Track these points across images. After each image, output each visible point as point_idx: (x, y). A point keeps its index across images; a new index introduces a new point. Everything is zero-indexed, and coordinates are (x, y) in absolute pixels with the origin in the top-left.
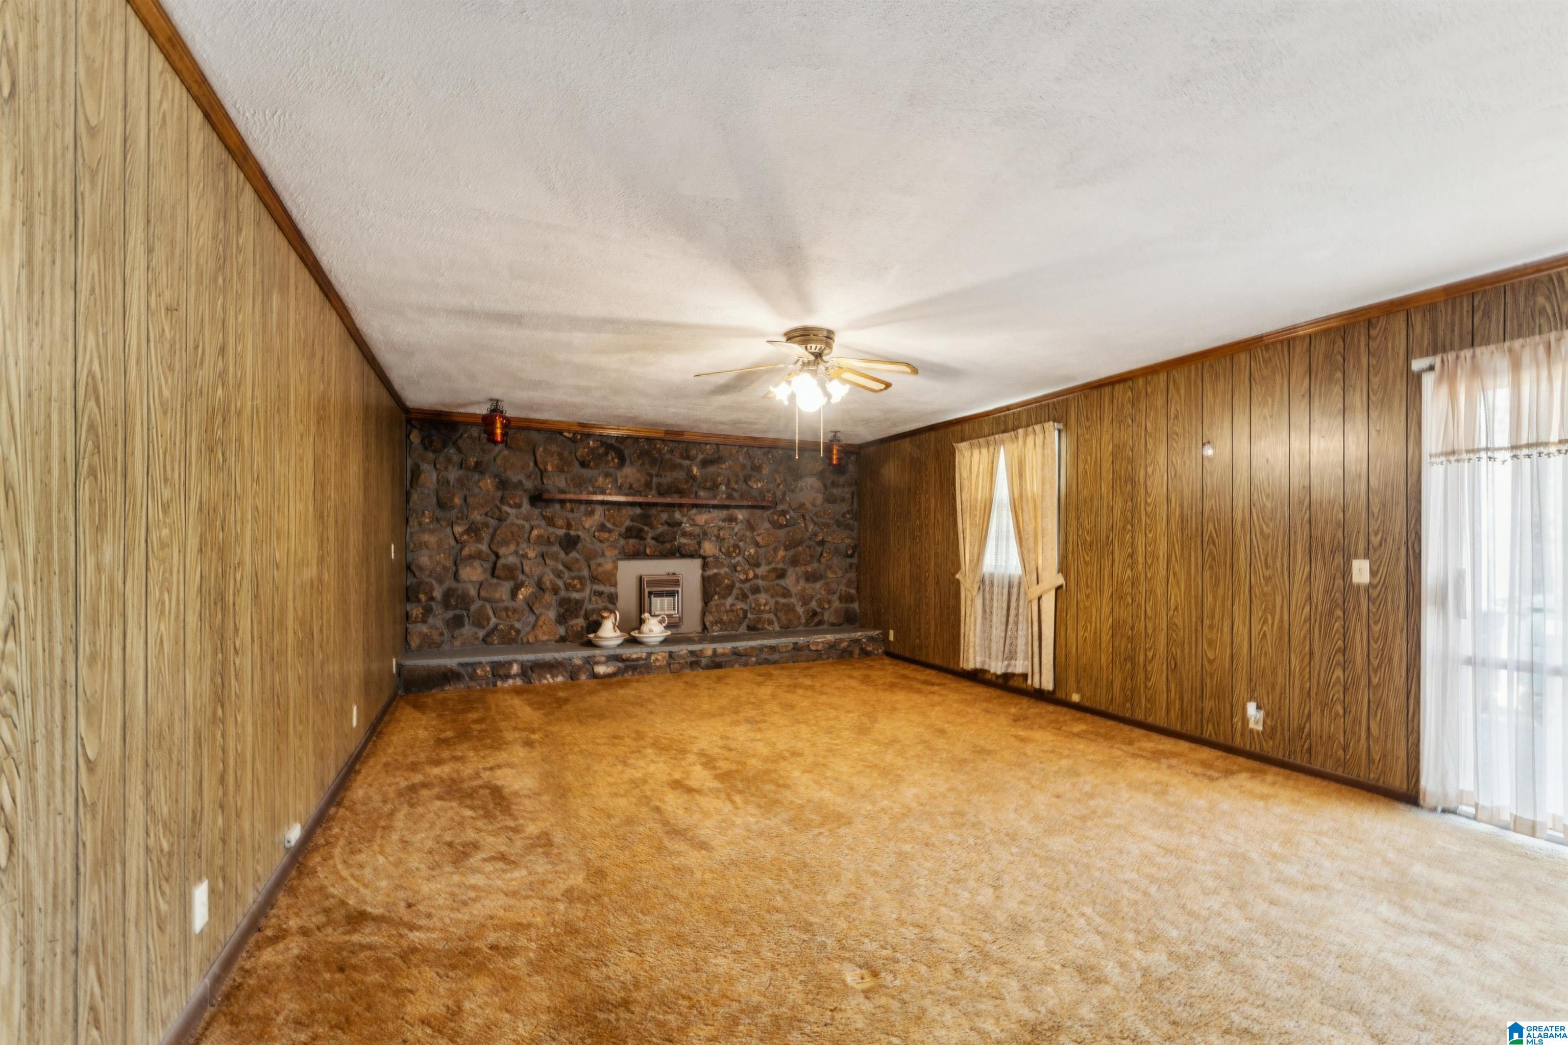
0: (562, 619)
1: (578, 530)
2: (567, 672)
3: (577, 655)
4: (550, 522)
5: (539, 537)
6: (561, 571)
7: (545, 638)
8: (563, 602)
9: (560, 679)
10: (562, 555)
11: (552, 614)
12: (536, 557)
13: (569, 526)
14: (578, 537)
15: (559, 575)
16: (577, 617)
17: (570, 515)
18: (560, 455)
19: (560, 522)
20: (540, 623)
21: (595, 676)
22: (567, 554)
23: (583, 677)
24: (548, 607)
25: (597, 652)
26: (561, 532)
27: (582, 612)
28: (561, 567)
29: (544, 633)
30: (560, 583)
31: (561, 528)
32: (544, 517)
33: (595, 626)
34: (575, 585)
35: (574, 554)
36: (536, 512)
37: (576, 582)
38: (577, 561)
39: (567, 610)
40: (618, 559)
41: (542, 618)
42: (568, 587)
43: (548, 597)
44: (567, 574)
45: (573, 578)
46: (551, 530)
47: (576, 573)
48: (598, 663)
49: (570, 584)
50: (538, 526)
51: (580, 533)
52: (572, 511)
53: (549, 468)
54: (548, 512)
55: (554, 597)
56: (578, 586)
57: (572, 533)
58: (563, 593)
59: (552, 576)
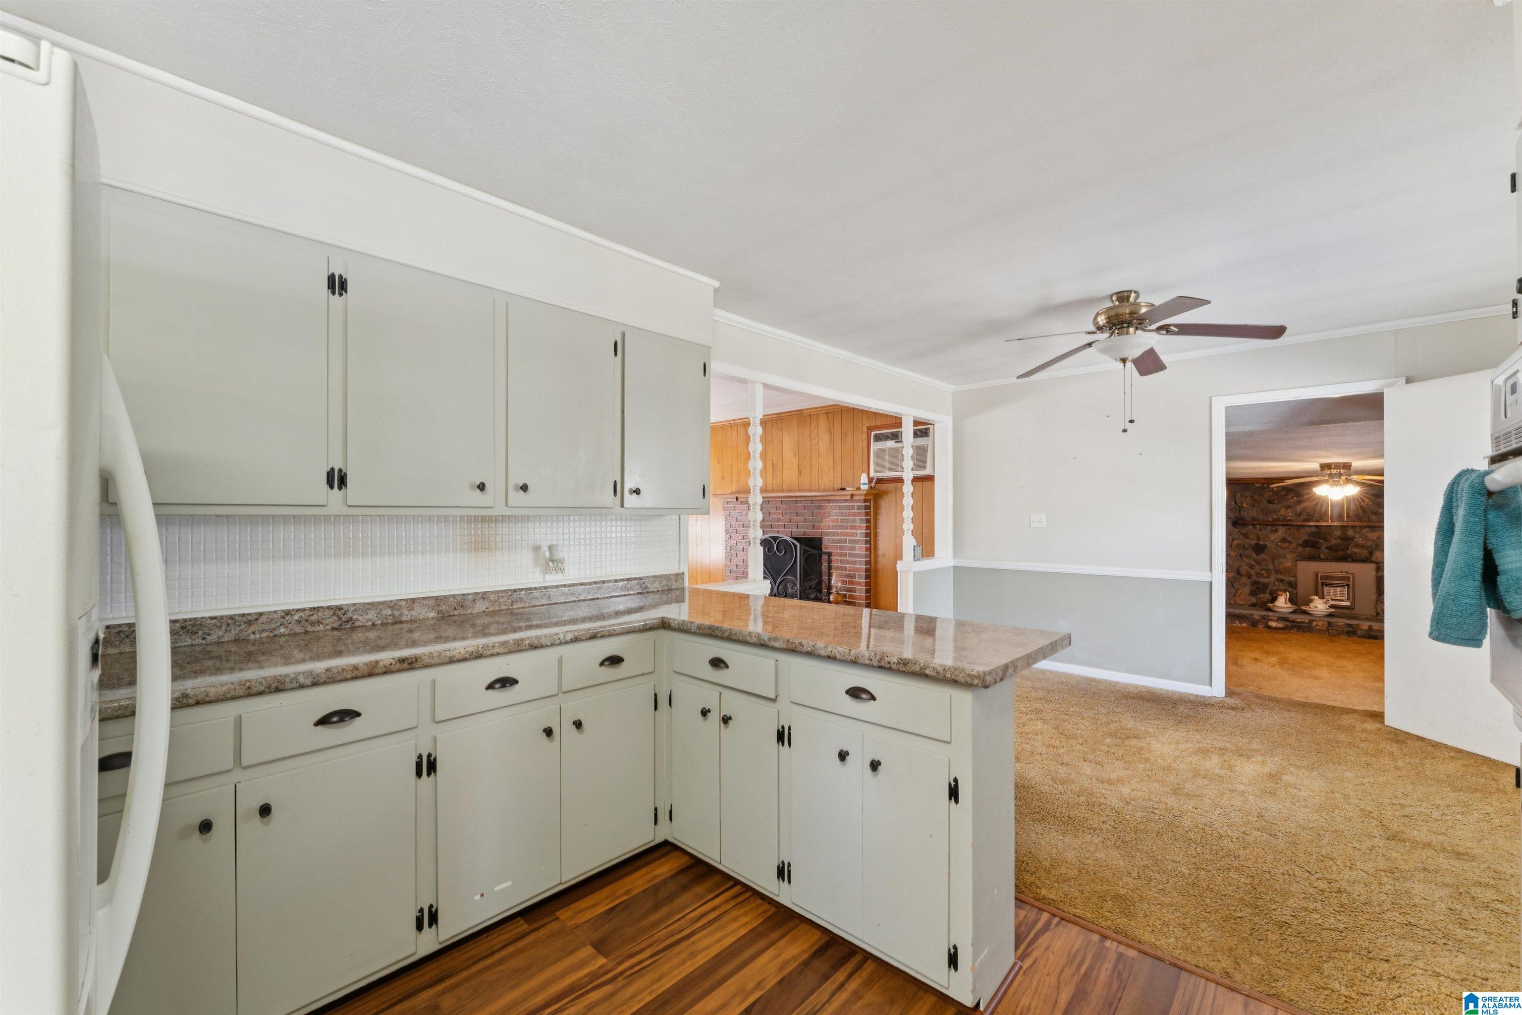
0: (1253, 593)
1: (1265, 541)
2: (1249, 621)
3: (1257, 614)
4: (1246, 536)
5: (1238, 545)
6: (1253, 565)
7: (1242, 603)
8: (1254, 583)
9: (1244, 625)
10: (1254, 555)
11: (1247, 590)
12: (1236, 556)
13: (1258, 539)
14: (1266, 545)
15: (1252, 567)
16: (1264, 593)
17: (1260, 533)
18: (1251, 497)
19: (1252, 536)
20: (1238, 594)
21: (1269, 627)
22: (1257, 555)
23: (1261, 627)
24: (1245, 585)
25: (1271, 614)
26: (1254, 542)
27: (1268, 590)
28: (1253, 563)
29: (1241, 600)
30: (1253, 572)
31: (1253, 539)
32: (1242, 534)
33: (1274, 599)
34: (1263, 574)
35: (1262, 556)
36: (1237, 530)
37: (1263, 572)
38: (1264, 560)
39: (1257, 588)
40: (1297, 560)
41: (1239, 592)
42: (1258, 574)
43: (1244, 579)
44: (1257, 567)
45: (1262, 570)
46: (1247, 541)
47: (1264, 567)
48: (1271, 620)
49: (1259, 573)
50: (1237, 539)
51: (1267, 543)
52: (1261, 530)
53: (1245, 505)
54: (1244, 531)
55: (1249, 580)
56: (1266, 575)
57: (1261, 543)
58: (1254, 578)
59: (1246, 568)
